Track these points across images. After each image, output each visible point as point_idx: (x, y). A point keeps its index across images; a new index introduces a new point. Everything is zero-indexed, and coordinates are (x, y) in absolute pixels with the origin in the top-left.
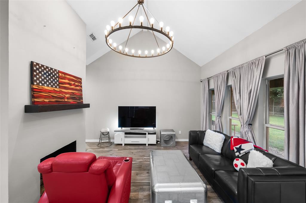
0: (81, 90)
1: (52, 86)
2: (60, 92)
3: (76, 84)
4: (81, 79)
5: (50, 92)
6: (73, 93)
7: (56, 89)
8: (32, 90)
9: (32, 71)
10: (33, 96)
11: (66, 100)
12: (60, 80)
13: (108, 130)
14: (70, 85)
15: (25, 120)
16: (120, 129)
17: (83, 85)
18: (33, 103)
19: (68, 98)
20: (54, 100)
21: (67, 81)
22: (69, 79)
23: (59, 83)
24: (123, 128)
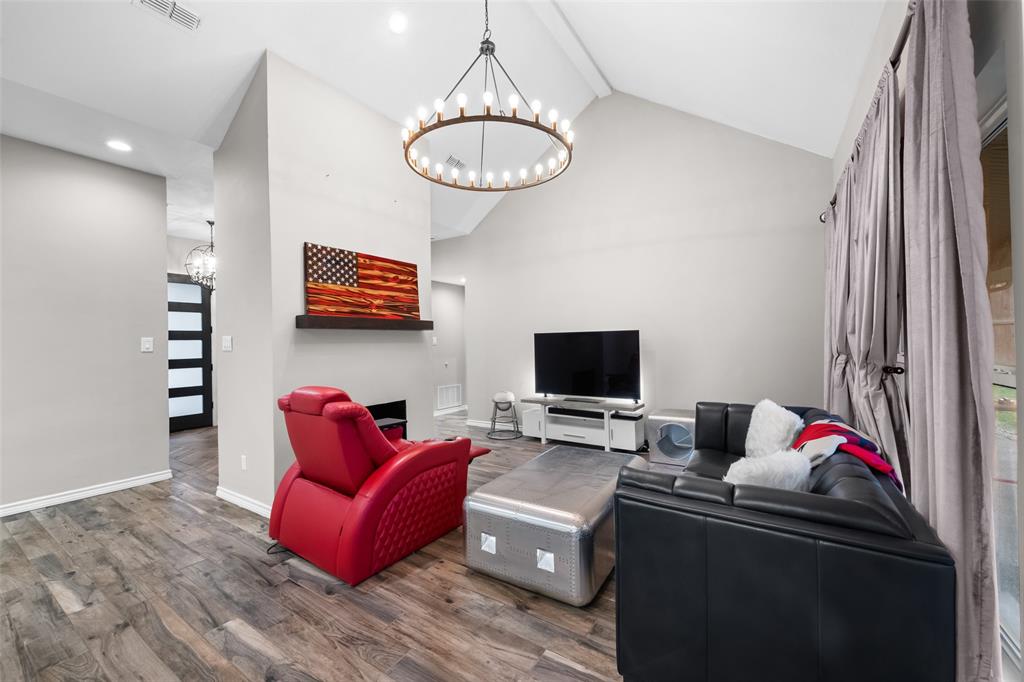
0: (416, 292)
1: (343, 284)
2: (361, 295)
3: (401, 277)
4: (415, 267)
5: (338, 293)
6: (393, 297)
7: (351, 289)
8: (307, 290)
9: (306, 258)
10: (308, 302)
11: (374, 311)
12: (360, 271)
13: (511, 397)
14: (386, 279)
15: (297, 341)
16: (541, 395)
17: (420, 279)
18: (308, 311)
19: (378, 307)
20: (346, 309)
21: (376, 273)
22: (382, 269)
23: (359, 278)
24: (551, 397)
